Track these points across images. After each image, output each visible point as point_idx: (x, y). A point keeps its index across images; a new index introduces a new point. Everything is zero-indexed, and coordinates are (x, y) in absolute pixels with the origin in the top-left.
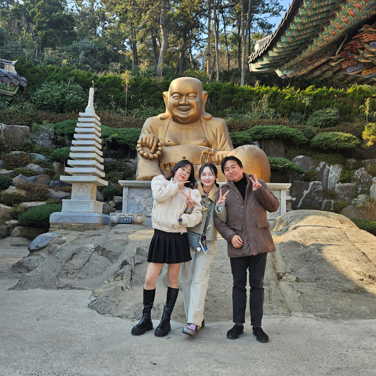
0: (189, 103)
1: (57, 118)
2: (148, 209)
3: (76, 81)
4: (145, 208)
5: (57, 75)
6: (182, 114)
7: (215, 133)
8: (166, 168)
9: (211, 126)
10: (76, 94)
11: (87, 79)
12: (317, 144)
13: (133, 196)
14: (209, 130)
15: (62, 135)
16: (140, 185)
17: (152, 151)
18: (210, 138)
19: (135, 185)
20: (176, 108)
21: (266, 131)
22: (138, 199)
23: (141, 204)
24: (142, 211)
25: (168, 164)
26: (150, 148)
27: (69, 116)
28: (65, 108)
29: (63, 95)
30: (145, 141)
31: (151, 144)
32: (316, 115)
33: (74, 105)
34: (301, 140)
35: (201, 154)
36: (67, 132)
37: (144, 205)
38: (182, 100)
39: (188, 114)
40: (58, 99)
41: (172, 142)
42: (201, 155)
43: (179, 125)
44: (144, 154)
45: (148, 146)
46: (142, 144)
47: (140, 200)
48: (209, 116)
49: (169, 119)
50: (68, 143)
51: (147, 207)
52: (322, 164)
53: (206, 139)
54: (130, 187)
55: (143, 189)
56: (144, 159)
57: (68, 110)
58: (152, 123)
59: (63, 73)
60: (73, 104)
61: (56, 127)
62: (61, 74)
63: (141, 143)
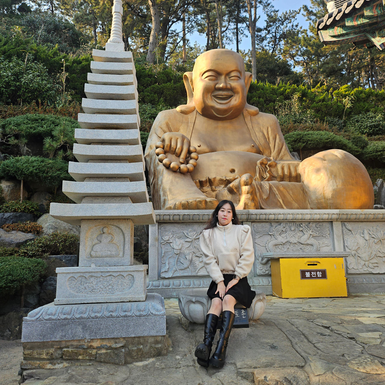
0: (231, 86)
1: (6, 112)
2: (197, 263)
3: (37, 58)
4: (191, 261)
5: (5, 49)
6: (221, 104)
7: (266, 134)
8: (204, 188)
9: (258, 124)
10: (39, 76)
11: (53, 59)
12: (373, 155)
13: (167, 239)
14: (257, 129)
15: (17, 136)
16: (181, 218)
17: (181, 161)
18: (260, 141)
19: (171, 218)
20: (210, 94)
21: (309, 137)
22: (177, 244)
23: (184, 254)
24: (186, 266)
25: (206, 181)
26: (178, 156)
27: (26, 110)
28: (19, 96)
29: (17, 76)
30: (169, 144)
31: (180, 148)
32: (357, 121)
33: (34, 93)
34: (354, 150)
35: (256, 165)
36: (27, 132)
37: (189, 254)
38: (219, 82)
39: (229, 104)
40: (9, 82)
41: (204, 148)
42: (257, 167)
43: (211, 122)
44: (172, 166)
45: (174, 152)
46: (163, 148)
47: (180, 246)
48: (254, 109)
49: (195, 112)
50: (25, 152)
51: (194, 259)
52: (379, 181)
53: (254, 142)
54: (161, 222)
55: (184, 226)
56: (170, 173)
57: (24, 101)
58: (169, 119)
59: (16, 45)
60: (33, 91)
61: (6, 124)
62: (12, 47)
63: (162, 146)
